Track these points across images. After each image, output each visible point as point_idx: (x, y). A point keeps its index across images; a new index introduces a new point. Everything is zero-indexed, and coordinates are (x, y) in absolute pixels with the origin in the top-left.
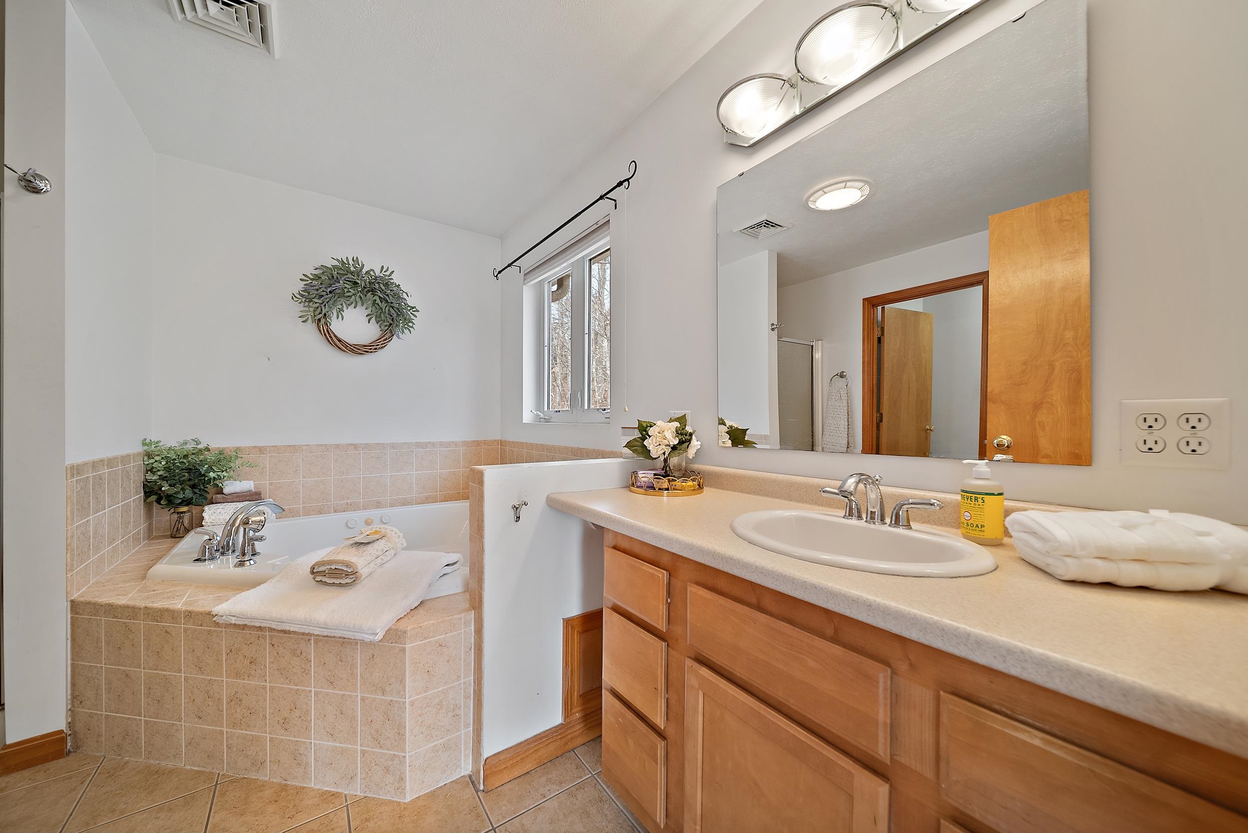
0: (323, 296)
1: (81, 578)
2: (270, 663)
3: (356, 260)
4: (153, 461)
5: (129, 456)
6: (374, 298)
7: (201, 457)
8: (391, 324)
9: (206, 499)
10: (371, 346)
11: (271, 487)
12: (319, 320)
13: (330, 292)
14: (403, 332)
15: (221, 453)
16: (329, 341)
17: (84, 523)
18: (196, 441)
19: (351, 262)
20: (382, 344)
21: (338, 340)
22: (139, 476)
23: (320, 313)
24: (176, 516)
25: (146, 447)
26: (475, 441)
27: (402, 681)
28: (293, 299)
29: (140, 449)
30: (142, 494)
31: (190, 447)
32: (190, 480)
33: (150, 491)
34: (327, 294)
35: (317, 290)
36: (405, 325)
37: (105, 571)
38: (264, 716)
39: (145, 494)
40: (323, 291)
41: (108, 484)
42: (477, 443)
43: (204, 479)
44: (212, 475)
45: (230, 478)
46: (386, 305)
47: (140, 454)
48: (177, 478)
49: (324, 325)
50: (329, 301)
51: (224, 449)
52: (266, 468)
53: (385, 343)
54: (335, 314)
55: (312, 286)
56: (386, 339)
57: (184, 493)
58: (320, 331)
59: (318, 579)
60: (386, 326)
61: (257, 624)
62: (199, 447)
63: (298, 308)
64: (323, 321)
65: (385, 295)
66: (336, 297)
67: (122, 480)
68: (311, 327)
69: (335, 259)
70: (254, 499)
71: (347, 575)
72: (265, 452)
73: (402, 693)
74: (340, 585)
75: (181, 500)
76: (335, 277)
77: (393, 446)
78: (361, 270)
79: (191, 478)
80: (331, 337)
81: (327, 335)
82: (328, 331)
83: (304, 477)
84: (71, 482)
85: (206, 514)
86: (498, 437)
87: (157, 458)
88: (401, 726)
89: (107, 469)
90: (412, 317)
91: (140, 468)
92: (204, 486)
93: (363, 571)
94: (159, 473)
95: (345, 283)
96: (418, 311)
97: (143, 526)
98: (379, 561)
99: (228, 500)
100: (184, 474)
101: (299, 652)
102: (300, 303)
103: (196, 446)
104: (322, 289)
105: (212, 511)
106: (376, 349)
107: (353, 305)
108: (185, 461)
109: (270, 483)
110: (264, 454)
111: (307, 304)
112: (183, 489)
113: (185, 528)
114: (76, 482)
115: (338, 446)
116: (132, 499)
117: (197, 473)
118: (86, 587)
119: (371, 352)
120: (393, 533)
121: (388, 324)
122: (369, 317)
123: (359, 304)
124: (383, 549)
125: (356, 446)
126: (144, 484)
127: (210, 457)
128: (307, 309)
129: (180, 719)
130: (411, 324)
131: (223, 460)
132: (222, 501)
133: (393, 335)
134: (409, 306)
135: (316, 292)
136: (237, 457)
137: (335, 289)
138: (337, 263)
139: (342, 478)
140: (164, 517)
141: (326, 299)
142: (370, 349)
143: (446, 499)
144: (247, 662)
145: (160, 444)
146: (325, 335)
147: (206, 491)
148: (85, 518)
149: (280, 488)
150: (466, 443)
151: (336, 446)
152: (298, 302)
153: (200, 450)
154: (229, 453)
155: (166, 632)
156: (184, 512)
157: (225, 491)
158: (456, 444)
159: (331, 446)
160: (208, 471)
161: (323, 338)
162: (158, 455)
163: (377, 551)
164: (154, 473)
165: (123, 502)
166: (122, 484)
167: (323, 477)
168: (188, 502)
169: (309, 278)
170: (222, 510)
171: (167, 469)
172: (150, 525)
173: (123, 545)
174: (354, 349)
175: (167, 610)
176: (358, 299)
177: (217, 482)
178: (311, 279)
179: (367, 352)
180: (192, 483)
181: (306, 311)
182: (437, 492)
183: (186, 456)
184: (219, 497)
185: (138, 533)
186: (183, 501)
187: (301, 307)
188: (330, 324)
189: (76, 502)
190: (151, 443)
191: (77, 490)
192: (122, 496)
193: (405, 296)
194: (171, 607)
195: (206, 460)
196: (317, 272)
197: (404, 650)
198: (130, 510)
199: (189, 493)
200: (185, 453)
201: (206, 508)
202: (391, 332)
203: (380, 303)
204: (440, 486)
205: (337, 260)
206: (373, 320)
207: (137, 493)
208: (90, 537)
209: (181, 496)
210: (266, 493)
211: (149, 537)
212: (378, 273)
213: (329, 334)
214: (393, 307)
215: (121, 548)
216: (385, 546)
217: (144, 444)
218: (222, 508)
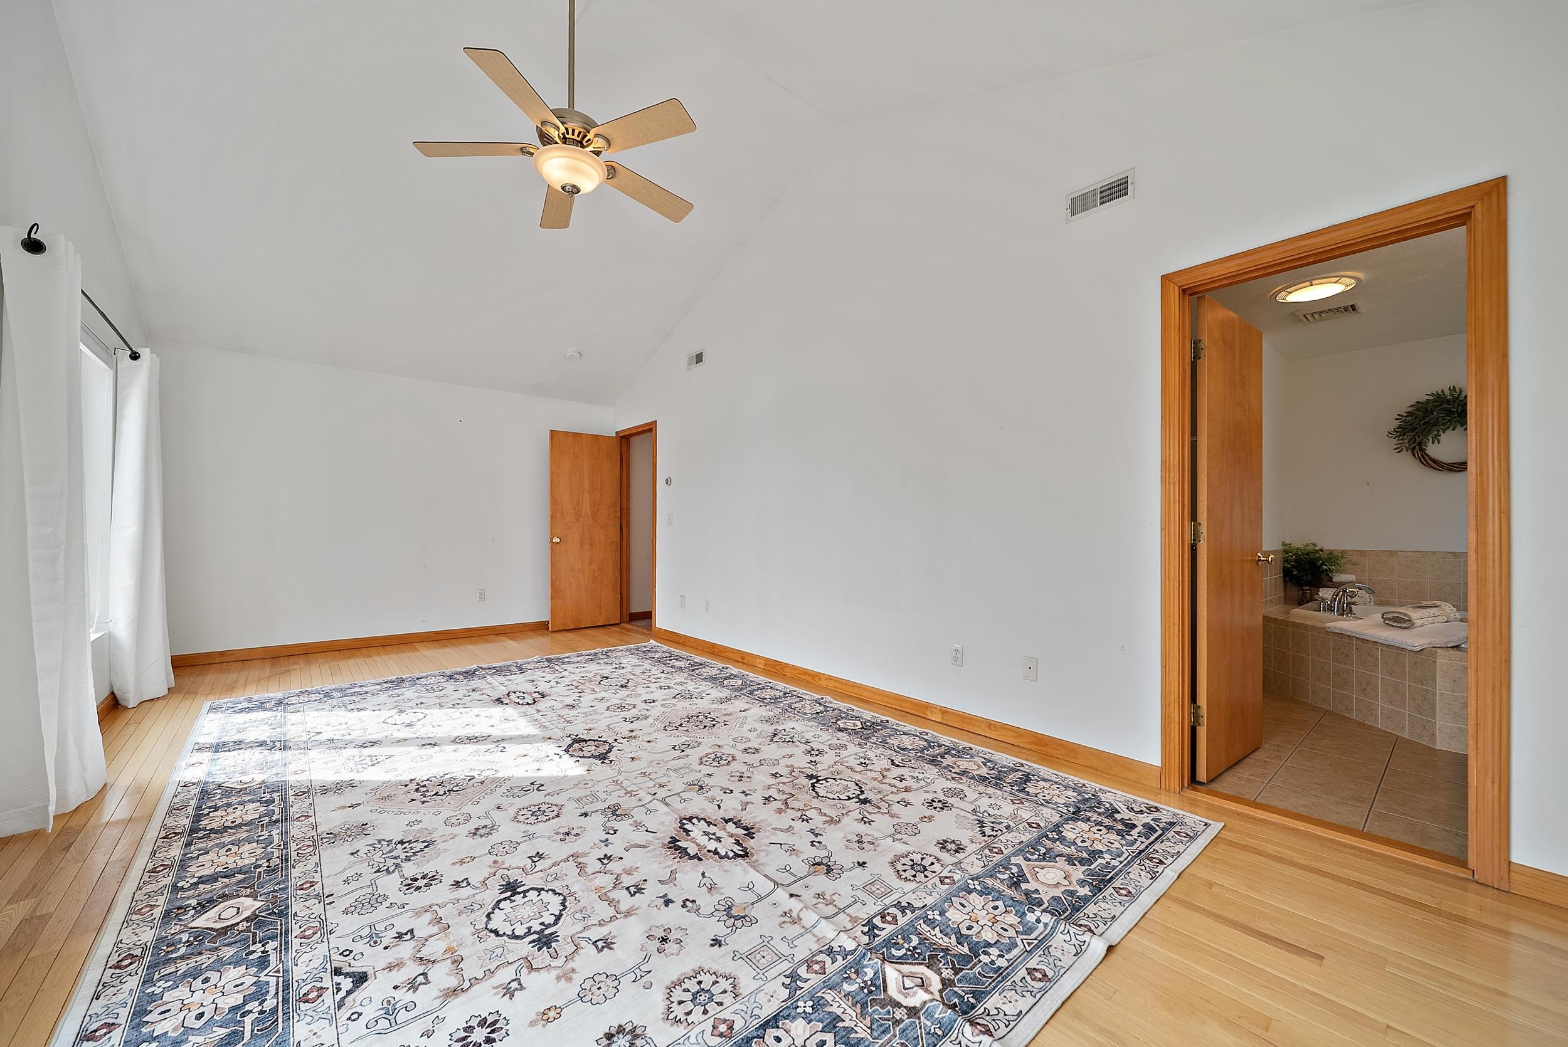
0: (1417, 428)
2: (1356, 658)
4: (1288, 555)
5: (1277, 550)
7: (1318, 555)
9: (1320, 583)
11: (1370, 582)
12: (1414, 448)
13: (1425, 423)
15: (1331, 553)
16: (1424, 464)
21: (1434, 462)
22: (1281, 563)
23: (1414, 442)
24: (1301, 593)
25: (1284, 547)
27: (1434, 680)
28: (1388, 436)
29: (1281, 548)
30: (1282, 575)
31: (1310, 548)
33: (1286, 573)
34: (1421, 426)
35: (1411, 425)
38: (1353, 685)
39: (1284, 575)
43: (1320, 570)
44: (1324, 567)
45: (1337, 571)
47: (1281, 550)
48: (1303, 568)
49: (1419, 452)
50: (1423, 431)
51: (1333, 551)
52: (1366, 567)
54: (1431, 439)
55: (1407, 423)
57: (1307, 578)
58: (1415, 457)
59: (1387, 622)
61: (1349, 634)
62: (1316, 548)
63: (1393, 442)
64: (1417, 448)
66: (1431, 426)
68: (1406, 455)
71: (1405, 621)
73: (1434, 686)
74: (1401, 627)
75: (1305, 581)
76: (1430, 409)
79: (1311, 568)
80: (1426, 460)
81: (1422, 459)
82: (1423, 456)
83: (1400, 577)
85: (1320, 592)
87: (1290, 554)
88: (1433, 705)
91: (1281, 559)
92: (1319, 574)
93: (1418, 623)
94: (1291, 563)
95: (1438, 413)
97: (1281, 593)
99: (1335, 586)
100: (1306, 565)
101: (1372, 654)
102: (1394, 438)
104: (1416, 423)
105: (1324, 592)
107: (1449, 429)
108: (1307, 557)
109: (1370, 578)
110: (1364, 556)
111: (1401, 438)
112: (1306, 575)
113: (1307, 600)
115: (1436, 553)
116: (1277, 577)
117: (1315, 566)
126: (1283, 569)
127: (1324, 556)
128: (1402, 441)
129: (1309, 679)
131: (1333, 558)
132: (1331, 586)
135: (1410, 427)
136: (1342, 557)
137: (1430, 420)
138: (1430, 399)
140: (1295, 592)
141: (1421, 430)
144: (1343, 656)
145: (1292, 545)
146: (1420, 459)
147: (1320, 577)
149: (1378, 583)
151: (1433, 554)
153: (1317, 550)
154: (1337, 554)
155: (1303, 635)
156: (1307, 590)
157: (1334, 580)
159: (1427, 553)
160: (1322, 565)
161: (1418, 463)
162: (1291, 552)
164: (1289, 563)
167: (1418, 579)
168: (1309, 584)
169: (1404, 416)
171: (1296, 561)
172: (1286, 594)
174: (1451, 466)
175: (1303, 624)
176: (1453, 423)
177: (1328, 573)
178: (1406, 416)
180: (1312, 572)
181: (1400, 444)
183: (1307, 554)
186: (1306, 583)
187: (1395, 441)
188: (1426, 450)
190: (1287, 545)
194: (1305, 623)
195: (1321, 557)
196: (1410, 409)
197: (1435, 662)
199: (1310, 578)
200: (1307, 552)
201: (1320, 589)
205: (1431, 396)
207: (1279, 574)
209: (1305, 579)
211: (1285, 600)
213: (1424, 458)
217: (1283, 545)
218: (1331, 589)
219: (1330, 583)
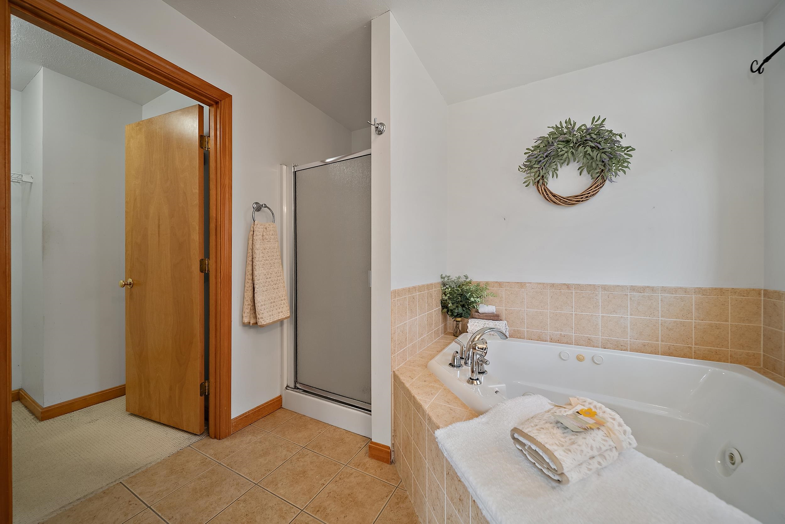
0: (541, 161)
1: (401, 357)
3: (568, 122)
4: (445, 288)
6: (586, 150)
7: (468, 287)
8: (602, 170)
9: (470, 315)
10: (582, 195)
12: (538, 182)
13: (547, 156)
14: (616, 174)
15: (478, 285)
16: (546, 198)
17: (403, 324)
18: (465, 277)
19: (564, 125)
20: (593, 192)
21: (553, 196)
22: (438, 296)
23: (539, 176)
24: (456, 323)
25: (442, 280)
26: (716, 289)
28: (519, 170)
29: (440, 280)
30: (441, 307)
31: (463, 279)
32: (461, 301)
33: (444, 305)
34: (544, 160)
35: (537, 158)
36: (619, 167)
37: (416, 353)
39: (442, 307)
40: (541, 157)
41: (418, 302)
42: (721, 291)
43: (468, 302)
44: (472, 299)
45: (482, 303)
46: (597, 153)
47: (438, 283)
48: (455, 300)
49: (542, 186)
50: (545, 164)
51: (480, 283)
52: (503, 298)
53: (596, 190)
54: (551, 174)
56: (598, 186)
57: (458, 310)
58: (539, 191)
60: (597, 173)
63: (523, 176)
64: (541, 181)
65: (596, 144)
66: (552, 158)
67: (428, 299)
68: (533, 189)
69: (550, 127)
70: (495, 319)
72: (502, 286)
75: (457, 314)
76: (551, 143)
77: (605, 288)
78: (573, 128)
79: (462, 300)
80: (547, 194)
81: (545, 193)
82: (545, 190)
83: (527, 308)
84: (394, 300)
85: (469, 324)
86: (761, 285)
87: (447, 286)
89: (418, 293)
90: (626, 157)
91: (439, 292)
92: (468, 306)
93: (571, 475)
94: (448, 295)
95: (559, 144)
96: (633, 149)
97: (441, 326)
98: (594, 465)
99: (481, 318)
100: (458, 297)
102: (524, 172)
103: (466, 280)
104: (540, 156)
105: (472, 323)
106: (587, 197)
107: (566, 163)
108: (459, 289)
109: (505, 309)
110: (502, 288)
111: (529, 172)
112: (457, 307)
113: (460, 331)
114: (397, 301)
115: (553, 285)
116: (434, 310)
117: (465, 298)
118: (404, 363)
119: (582, 201)
120: (616, 423)
121: (600, 170)
122: (580, 170)
123: (572, 158)
124: (600, 448)
125: (568, 286)
126: (441, 301)
127: (472, 288)
128: (529, 175)
129: (426, 496)
130: (625, 164)
131: (479, 289)
132: (478, 317)
133: (605, 181)
134: (622, 148)
135: (535, 160)
136: (486, 289)
137: (550, 152)
138: (552, 130)
139: (557, 312)
140: (450, 322)
141: (543, 163)
142: (582, 198)
143: (669, 353)
145: (450, 278)
146: (543, 193)
147: (469, 309)
148: (403, 322)
149: (512, 313)
150: (700, 291)
151: (551, 285)
152: (523, 171)
153: (467, 283)
154: (482, 286)
156: (460, 321)
157: (479, 311)
158: (685, 290)
159: (547, 284)
160: (470, 297)
161: (541, 197)
162: (448, 284)
163: (592, 448)
164: (445, 295)
165: (428, 312)
166: (428, 301)
167: (541, 309)
168: (460, 315)
170: (477, 324)
171: (451, 293)
172: (445, 325)
173: (428, 338)
174: (567, 201)
175: (421, 406)
176: (570, 155)
177: (475, 305)
178: (532, 151)
179: (579, 201)
180: (462, 303)
181: (528, 177)
182: (657, 341)
183: (460, 286)
184: (476, 314)
185: (438, 330)
186: (458, 314)
188: (547, 184)
189: (397, 312)
190: (445, 277)
191: (398, 305)
192: (427, 308)
193: (618, 138)
194: (423, 405)
195: (470, 289)
196: (537, 143)
198: (433, 317)
199: (460, 310)
200: (460, 284)
201: (470, 321)
202: (603, 178)
203: (591, 153)
204: (662, 336)
205: (553, 127)
206: (585, 172)
207: (437, 306)
208: (406, 333)
209: (456, 311)
210: (503, 316)
211: (445, 332)
212: (589, 125)
213: (546, 192)
214: (605, 153)
215: (427, 339)
216: (604, 443)
217: (442, 278)
218: (477, 323)
219: (476, 313)
